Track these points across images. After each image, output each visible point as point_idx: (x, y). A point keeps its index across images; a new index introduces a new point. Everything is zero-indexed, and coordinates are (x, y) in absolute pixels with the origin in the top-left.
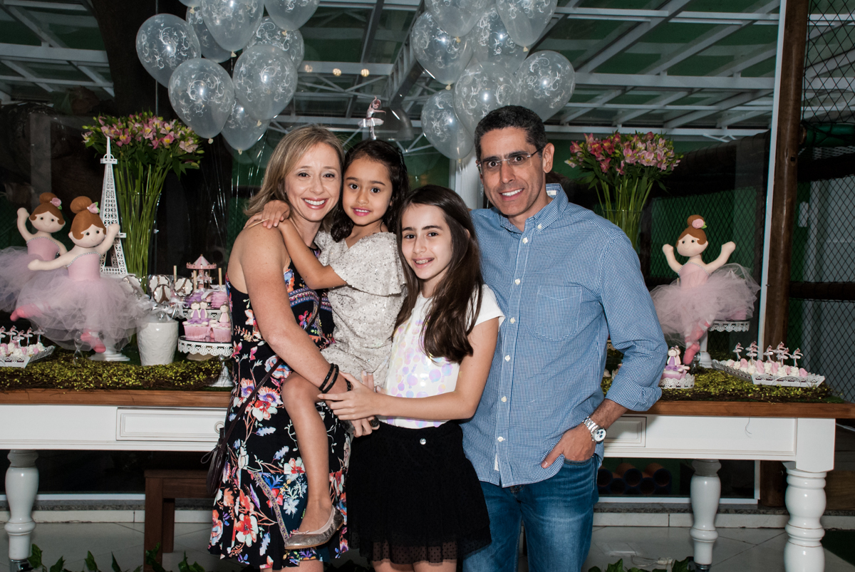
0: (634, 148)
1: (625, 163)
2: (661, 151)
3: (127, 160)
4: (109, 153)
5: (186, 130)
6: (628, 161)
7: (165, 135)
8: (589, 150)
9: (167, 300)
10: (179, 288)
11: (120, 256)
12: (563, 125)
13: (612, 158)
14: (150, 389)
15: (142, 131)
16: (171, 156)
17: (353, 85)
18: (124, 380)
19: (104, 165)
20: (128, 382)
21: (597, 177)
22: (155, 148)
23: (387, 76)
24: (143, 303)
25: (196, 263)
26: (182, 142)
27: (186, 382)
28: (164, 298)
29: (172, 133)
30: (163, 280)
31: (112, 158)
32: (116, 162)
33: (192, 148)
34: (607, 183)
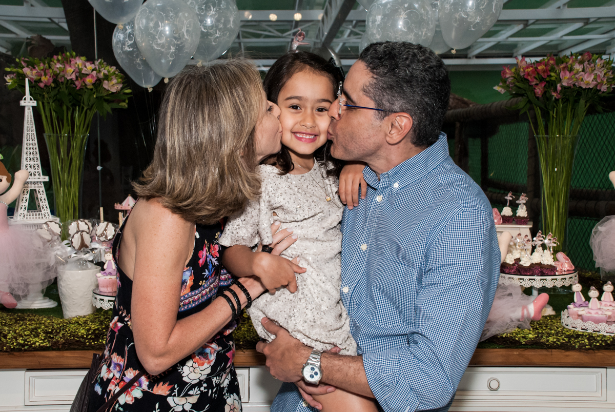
0: (571, 70)
1: (562, 87)
2: (601, 72)
3: (51, 101)
4: (28, 95)
5: (110, 69)
6: (565, 84)
7: (87, 75)
8: (522, 74)
9: (87, 247)
10: (101, 232)
11: (43, 200)
12: (470, 58)
13: (547, 82)
14: (59, 349)
15: (63, 71)
16: (95, 96)
17: (291, 30)
18: (30, 341)
19: (24, 107)
20: (34, 343)
21: (529, 102)
22: (78, 88)
23: (319, 21)
24: (61, 250)
25: (124, 203)
26: (106, 82)
27: (98, 341)
28: (83, 245)
29: (95, 72)
30: (83, 225)
31: (31, 99)
32: (35, 104)
33: (116, 87)
34: (540, 108)
